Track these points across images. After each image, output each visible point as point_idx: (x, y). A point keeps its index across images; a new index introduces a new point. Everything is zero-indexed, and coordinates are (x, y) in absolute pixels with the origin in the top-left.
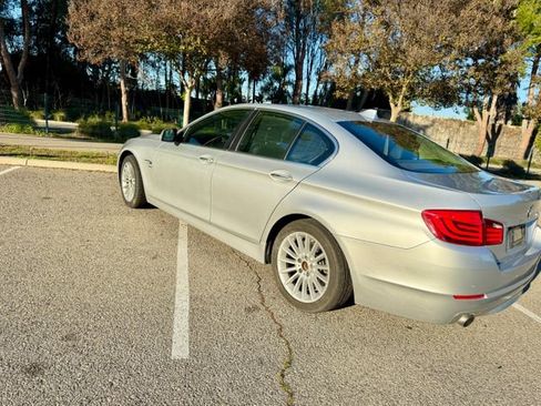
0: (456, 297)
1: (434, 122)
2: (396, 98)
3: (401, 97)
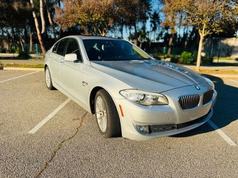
2: (202, 29)
3: (204, 29)
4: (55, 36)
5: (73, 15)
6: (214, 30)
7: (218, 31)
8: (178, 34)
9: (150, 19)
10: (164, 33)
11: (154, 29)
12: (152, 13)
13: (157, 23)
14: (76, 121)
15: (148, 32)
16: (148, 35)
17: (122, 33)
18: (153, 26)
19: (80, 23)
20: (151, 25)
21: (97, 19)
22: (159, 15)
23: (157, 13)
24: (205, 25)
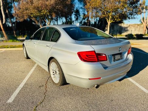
0: (89, 79)
1: (130, 25)
2: (108, 19)
3: (110, 19)
4: (12, 25)
5: (27, 11)
6: (116, 19)
7: (118, 20)
8: (91, 22)
9: (74, 13)
10: (83, 22)
11: (77, 19)
12: (75, 9)
13: (78, 16)
14: (42, 88)
15: (73, 21)
16: (74, 23)
17: (57, 22)
18: (76, 17)
19: (32, 16)
20: (75, 17)
21: (44, 13)
22: (79, 10)
23: (78, 9)
24: (110, 17)
